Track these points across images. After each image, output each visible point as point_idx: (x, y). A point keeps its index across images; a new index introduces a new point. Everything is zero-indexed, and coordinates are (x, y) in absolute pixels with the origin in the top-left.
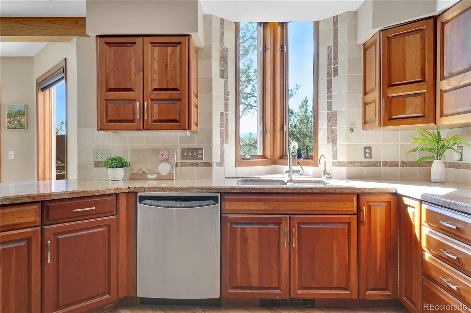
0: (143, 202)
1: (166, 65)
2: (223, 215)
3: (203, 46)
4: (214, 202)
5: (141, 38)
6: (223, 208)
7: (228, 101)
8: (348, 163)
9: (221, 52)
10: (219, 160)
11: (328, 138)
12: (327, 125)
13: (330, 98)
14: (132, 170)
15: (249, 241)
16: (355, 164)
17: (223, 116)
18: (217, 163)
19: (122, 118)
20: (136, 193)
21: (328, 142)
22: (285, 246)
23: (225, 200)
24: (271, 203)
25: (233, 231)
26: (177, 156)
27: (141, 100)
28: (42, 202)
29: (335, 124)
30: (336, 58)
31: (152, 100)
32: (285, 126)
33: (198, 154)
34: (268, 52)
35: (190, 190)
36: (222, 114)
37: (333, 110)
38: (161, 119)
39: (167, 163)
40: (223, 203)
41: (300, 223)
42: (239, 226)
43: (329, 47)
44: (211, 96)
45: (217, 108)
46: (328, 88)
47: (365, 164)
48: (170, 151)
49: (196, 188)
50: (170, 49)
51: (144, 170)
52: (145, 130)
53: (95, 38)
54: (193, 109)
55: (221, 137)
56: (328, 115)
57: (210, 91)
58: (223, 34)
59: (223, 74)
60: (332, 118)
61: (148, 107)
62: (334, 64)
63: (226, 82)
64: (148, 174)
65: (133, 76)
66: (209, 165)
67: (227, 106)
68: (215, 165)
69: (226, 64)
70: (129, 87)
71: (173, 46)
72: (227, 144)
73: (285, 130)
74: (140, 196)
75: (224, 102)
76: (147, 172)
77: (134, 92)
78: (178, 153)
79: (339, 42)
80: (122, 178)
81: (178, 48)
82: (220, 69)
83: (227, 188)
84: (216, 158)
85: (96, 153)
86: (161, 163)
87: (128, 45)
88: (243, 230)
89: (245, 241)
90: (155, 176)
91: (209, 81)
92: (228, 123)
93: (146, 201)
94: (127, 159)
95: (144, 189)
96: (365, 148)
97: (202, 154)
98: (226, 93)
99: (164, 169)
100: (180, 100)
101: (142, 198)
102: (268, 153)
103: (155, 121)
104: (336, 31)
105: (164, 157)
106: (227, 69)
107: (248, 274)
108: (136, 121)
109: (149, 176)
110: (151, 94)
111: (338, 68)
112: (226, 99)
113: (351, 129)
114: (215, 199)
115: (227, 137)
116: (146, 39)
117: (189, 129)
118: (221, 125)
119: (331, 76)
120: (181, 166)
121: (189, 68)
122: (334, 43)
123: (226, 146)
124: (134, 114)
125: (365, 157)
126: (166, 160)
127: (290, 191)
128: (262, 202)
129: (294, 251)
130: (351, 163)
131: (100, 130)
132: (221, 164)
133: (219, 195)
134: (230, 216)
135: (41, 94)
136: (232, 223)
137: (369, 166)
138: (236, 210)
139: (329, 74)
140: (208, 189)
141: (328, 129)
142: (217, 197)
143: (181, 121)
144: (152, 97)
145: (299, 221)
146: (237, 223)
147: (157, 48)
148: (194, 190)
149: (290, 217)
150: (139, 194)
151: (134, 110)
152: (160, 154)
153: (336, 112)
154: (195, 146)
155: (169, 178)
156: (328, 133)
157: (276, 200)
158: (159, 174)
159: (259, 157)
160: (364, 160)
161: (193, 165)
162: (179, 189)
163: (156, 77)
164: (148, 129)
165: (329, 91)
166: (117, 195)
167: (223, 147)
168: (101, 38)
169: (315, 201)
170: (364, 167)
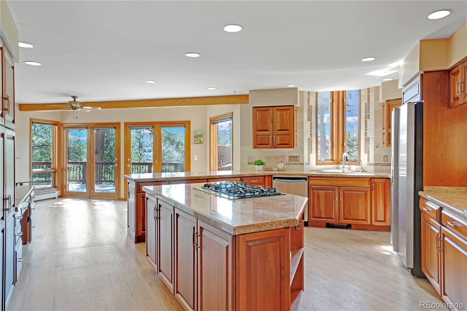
0: (275, 179)
1: (283, 119)
2: (309, 186)
3: (299, 106)
4: (305, 180)
5: (272, 108)
6: (309, 183)
7: (312, 132)
8: (375, 164)
9: (309, 108)
10: (307, 162)
11: (365, 151)
12: (365, 143)
13: (366, 130)
14: (266, 166)
15: (321, 197)
16: (379, 165)
17: (310, 140)
18: (306, 163)
19: (263, 143)
20: (272, 176)
21: (365, 153)
22: (337, 200)
23: (310, 179)
24: (330, 181)
25: (314, 193)
26: (287, 160)
27: (272, 135)
28: (241, 177)
29: (369, 144)
30: (369, 109)
31: (277, 135)
32: (344, 143)
33: (297, 159)
34: (335, 102)
35: (295, 175)
36: (309, 139)
37: (368, 136)
38: (281, 143)
39: (282, 163)
40: (309, 181)
41: (344, 191)
42: (316, 191)
43: (366, 103)
44: (303, 130)
45: (307, 136)
46: (365, 125)
47: (384, 165)
48: (283, 157)
49: (297, 174)
50: (285, 112)
51: (271, 166)
52: (274, 148)
53: (252, 108)
54: (295, 137)
55: (308, 150)
56: (365, 139)
57: (303, 128)
58: (309, 99)
59: (309, 119)
60: (367, 140)
61: (275, 138)
62: (368, 113)
63: (311, 123)
64: (273, 168)
65: (269, 124)
66: (303, 164)
67: (311, 135)
68: (305, 165)
69: (311, 113)
70: (267, 129)
71: (286, 111)
72: (312, 153)
73: (344, 145)
74: (274, 177)
75: (310, 133)
76: (273, 167)
77: (269, 132)
78: (287, 158)
79: (370, 101)
80: (261, 170)
81: (288, 112)
82: (308, 117)
83: (311, 174)
84: (306, 161)
85: (249, 158)
86: (279, 163)
87: (266, 111)
88: (318, 193)
89: (319, 197)
90: (276, 169)
91: (302, 123)
92: (312, 143)
93: (276, 179)
94: (263, 161)
95: (275, 174)
96: (384, 156)
97: (299, 159)
98: (311, 128)
99: (281, 166)
100: (289, 135)
101: (275, 178)
102: (335, 158)
103: (278, 144)
104: (369, 96)
105: (281, 160)
106: (311, 116)
107: (320, 212)
108: (270, 144)
109: (274, 169)
110: (277, 132)
111: (370, 115)
112: (311, 131)
113: (377, 147)
114: (305, 179)
115: (311, 150)
116: (274, 108)
117: (294, 148)
118: (308, 144)
119: (367, 119)
120: (288, 165)
121: (294, 120)
122: (368, 101)
123: (311, 155)
124: (269, 141)
125: (384, 161)
126: (282, 162)
127: (339, 176)
128: (327, 181)
129: (341, 203)
130: (377, 164)
131: (254, 148)
132: (308, 164)
133: (307, 177)
134: (312, 186)
135: (212, 125)
136: (313, 189)
137: (386, 166)
138: (315, 184)
139: (366, 118)
140: (302, 175)
141: (365, 146)
142: (306, 178)
143: (290, 144)
144: (277, 134)
145: (343, 189)
146: (315, 190)
147: (279, 112)
148: (296, 175)
149: (339, 188)
150: (273, 176)
151: (269, 139)
152: (279, 159)
153: (369, 137)
154: (295, 155)
155: (283, 170)
156: (365, 148)
157: (333, 180)
158: (278, 168)
159: (330, 160)
160: (384, 163)
161: (294, 164)
162: (290, 174)
163: (278, 125)
164: (275, 148)
165: (366, 127)
166: (264, 176)
167: (310, 156)
168: (255, 108)
169: (350, 181)
170: (384, 166)
